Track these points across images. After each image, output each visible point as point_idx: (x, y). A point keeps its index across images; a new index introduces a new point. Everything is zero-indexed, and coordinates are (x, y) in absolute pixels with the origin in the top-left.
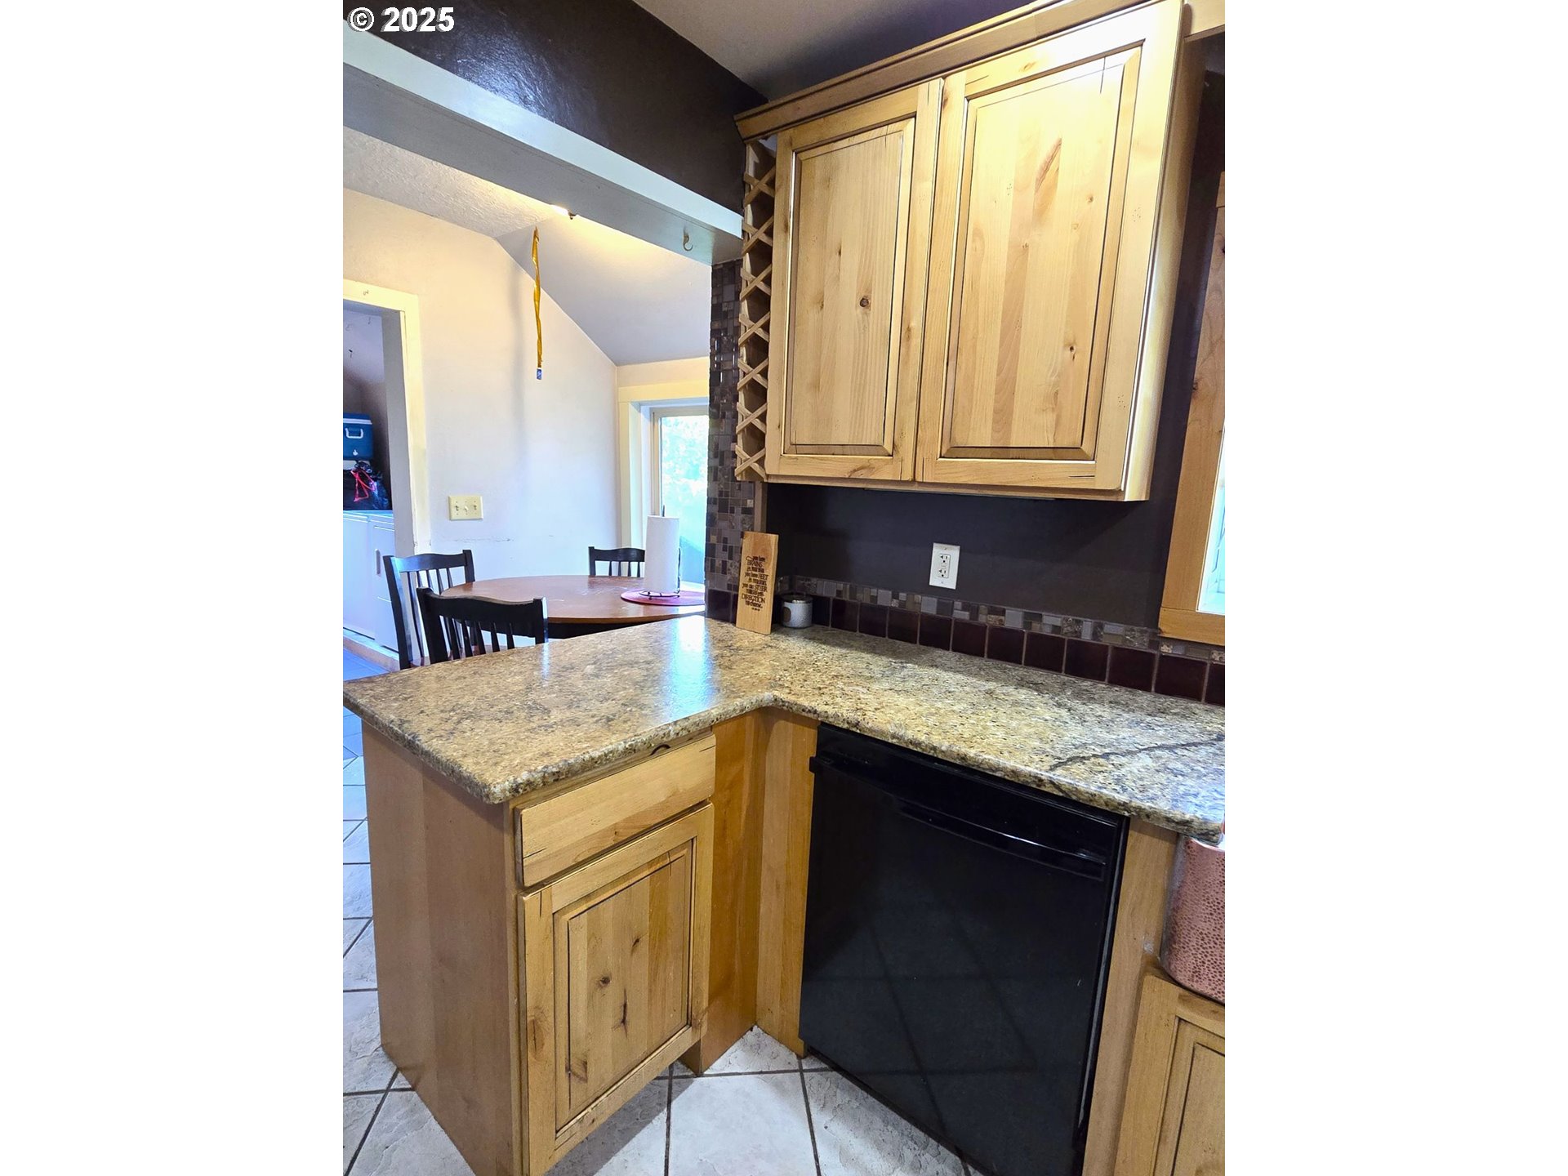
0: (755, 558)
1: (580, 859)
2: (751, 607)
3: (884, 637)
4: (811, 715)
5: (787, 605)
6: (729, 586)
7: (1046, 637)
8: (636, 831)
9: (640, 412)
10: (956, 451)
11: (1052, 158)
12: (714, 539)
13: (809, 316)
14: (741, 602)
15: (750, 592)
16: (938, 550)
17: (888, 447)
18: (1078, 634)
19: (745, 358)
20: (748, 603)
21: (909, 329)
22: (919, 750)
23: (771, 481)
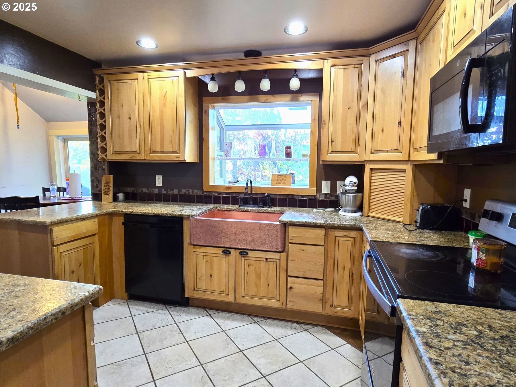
0: (106, 182)
1: (66, 241)
2: (106, 196)
3: (146, 201)
4: (122, 212)
5: (118, 195)
6: (99, 191)
7: (183, 195)
8: (79, 238)
9: (58, 139)
10: (154, 152)
11: (166, 94)
12: (93, 178)
13: (116, 121)
14: (103, 195)
15: (106, 191)
16: (157, 177)
17: (138, 152)
18: (189, 193)
19: (99, 129)
20: (105, 195)
21: (141, 125)
22: (145, 214)
23: (109, 161)
